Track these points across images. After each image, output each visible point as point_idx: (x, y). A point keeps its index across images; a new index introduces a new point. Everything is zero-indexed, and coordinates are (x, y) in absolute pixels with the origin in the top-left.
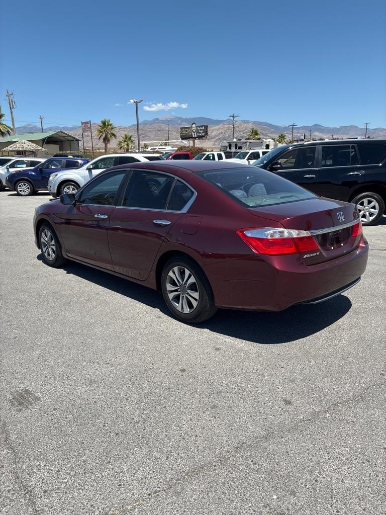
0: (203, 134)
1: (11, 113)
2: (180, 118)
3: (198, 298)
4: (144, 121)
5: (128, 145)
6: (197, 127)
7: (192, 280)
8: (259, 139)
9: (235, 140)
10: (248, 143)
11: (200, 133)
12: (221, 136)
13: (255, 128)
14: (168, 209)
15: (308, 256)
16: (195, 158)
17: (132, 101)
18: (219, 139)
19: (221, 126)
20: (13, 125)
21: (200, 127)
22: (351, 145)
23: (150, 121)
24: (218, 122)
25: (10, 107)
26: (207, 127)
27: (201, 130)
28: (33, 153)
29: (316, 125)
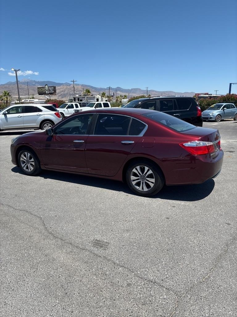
0: (53, 92)
2: (34, 81)
3: (154, 182)
4: (9, 82)
5: (7, 98)
6: (48, 87)
7: (150, 172)
8: (92, 95)
9: (77, 96)
10: (86, 98)
11: (51, 91)
13: (88, 88)
14: (129, 135)
15: (212, 154)
16: (60, 107)
17: (13, 69)
18: (61, 95)
19: (61, 87)
21: (50, 87)
22: (173, 100)
23: (14, 82)
24: (60, 84)
26: (55, 87)
27: (51, 89)
29: (118, 87)
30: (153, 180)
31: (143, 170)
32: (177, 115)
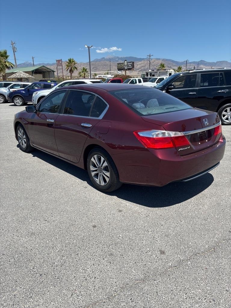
0: (131, 67)
1: (14, 55)
2: (118, 57)
3: (109, 176)
4: (96, 59)
5: (84, 74)
6: (127, 63)
7: (106, 164)
8: (165, 70)
9: (150, 71)
10: (158, 73)
11: (130, 66)
12: (143, 68)
13: (163, 63)
14: (91, 116)
15: (182, 149)
16: (124, 82)
17: (86, 46)
18: (141, 70)
19: (142, 62)
20: (15, 62)
21: (129, 62)
22: (220, 73)
23: (100, 59)
24: (141, 60)
25: (14, 51)
26: (134, 62)
27: (130, 65)
28: (27, 80)
29: (201, 61)
30: (108, 174)
31: (100, 160)
32: (223, 92)
